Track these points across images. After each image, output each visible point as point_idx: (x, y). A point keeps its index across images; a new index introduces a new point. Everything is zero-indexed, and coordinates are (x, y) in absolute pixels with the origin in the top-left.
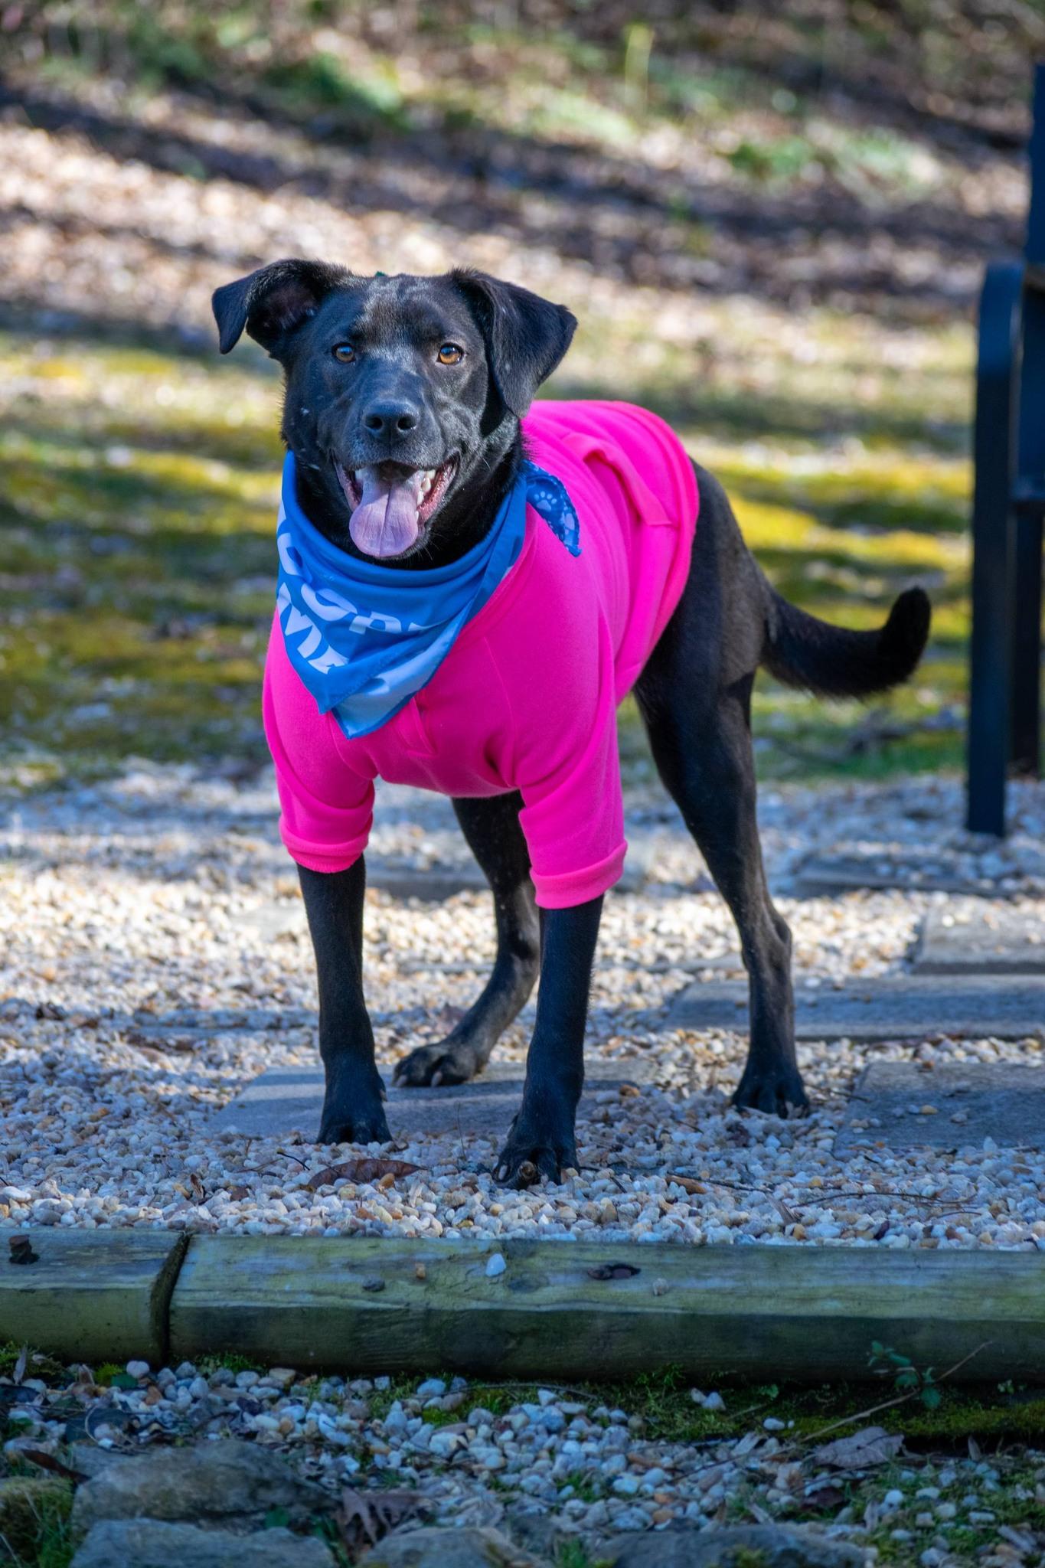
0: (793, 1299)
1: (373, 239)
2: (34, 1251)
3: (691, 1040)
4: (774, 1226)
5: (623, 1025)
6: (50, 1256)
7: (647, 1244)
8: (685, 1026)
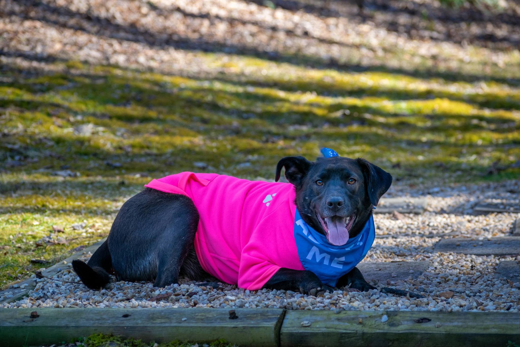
0: (481, 329)
1: (328, 26)
2: (237, 315)
3: (443, 255)
4: (474, 307)
5: (420, 252)
6: (242, 317)
7: (433, 312)
8: (441, 251)
